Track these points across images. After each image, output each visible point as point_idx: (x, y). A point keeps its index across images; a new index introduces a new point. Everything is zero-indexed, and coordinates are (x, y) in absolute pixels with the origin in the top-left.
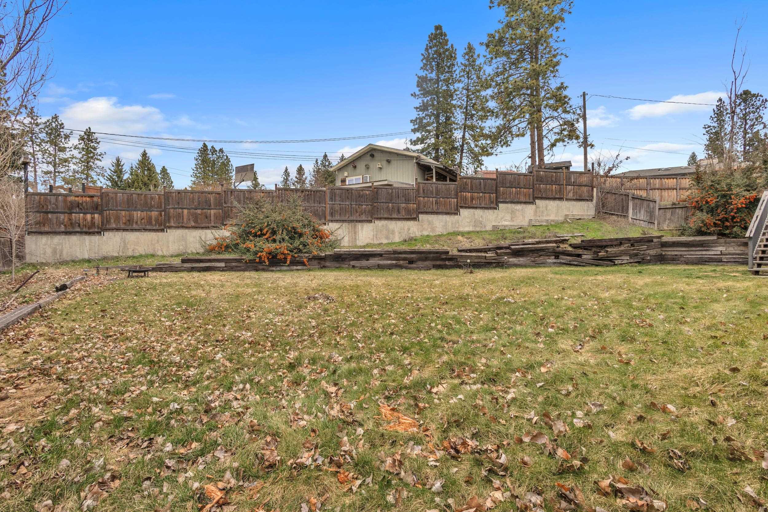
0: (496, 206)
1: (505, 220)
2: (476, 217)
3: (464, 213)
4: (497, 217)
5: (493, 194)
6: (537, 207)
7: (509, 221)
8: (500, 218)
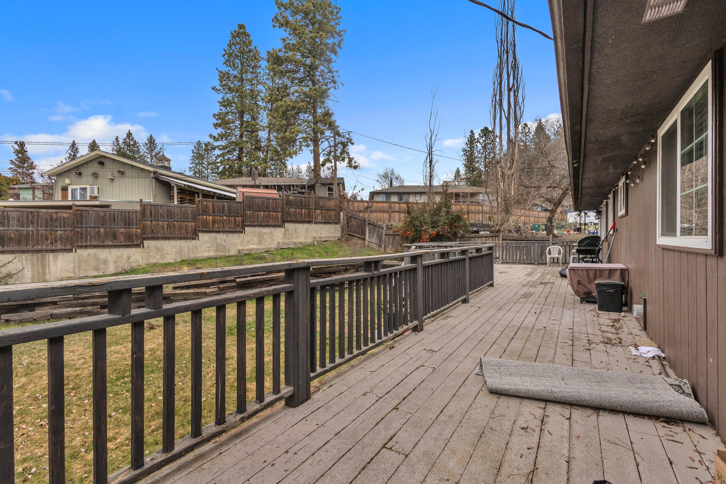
0: (242, 230)
1: (252, 244)
2: (219, 241)
3: (204, 237)
4: (242, 241)
5: (238, 217)
6: (286, 230)
7: (257, 244)
8: (246, 241)
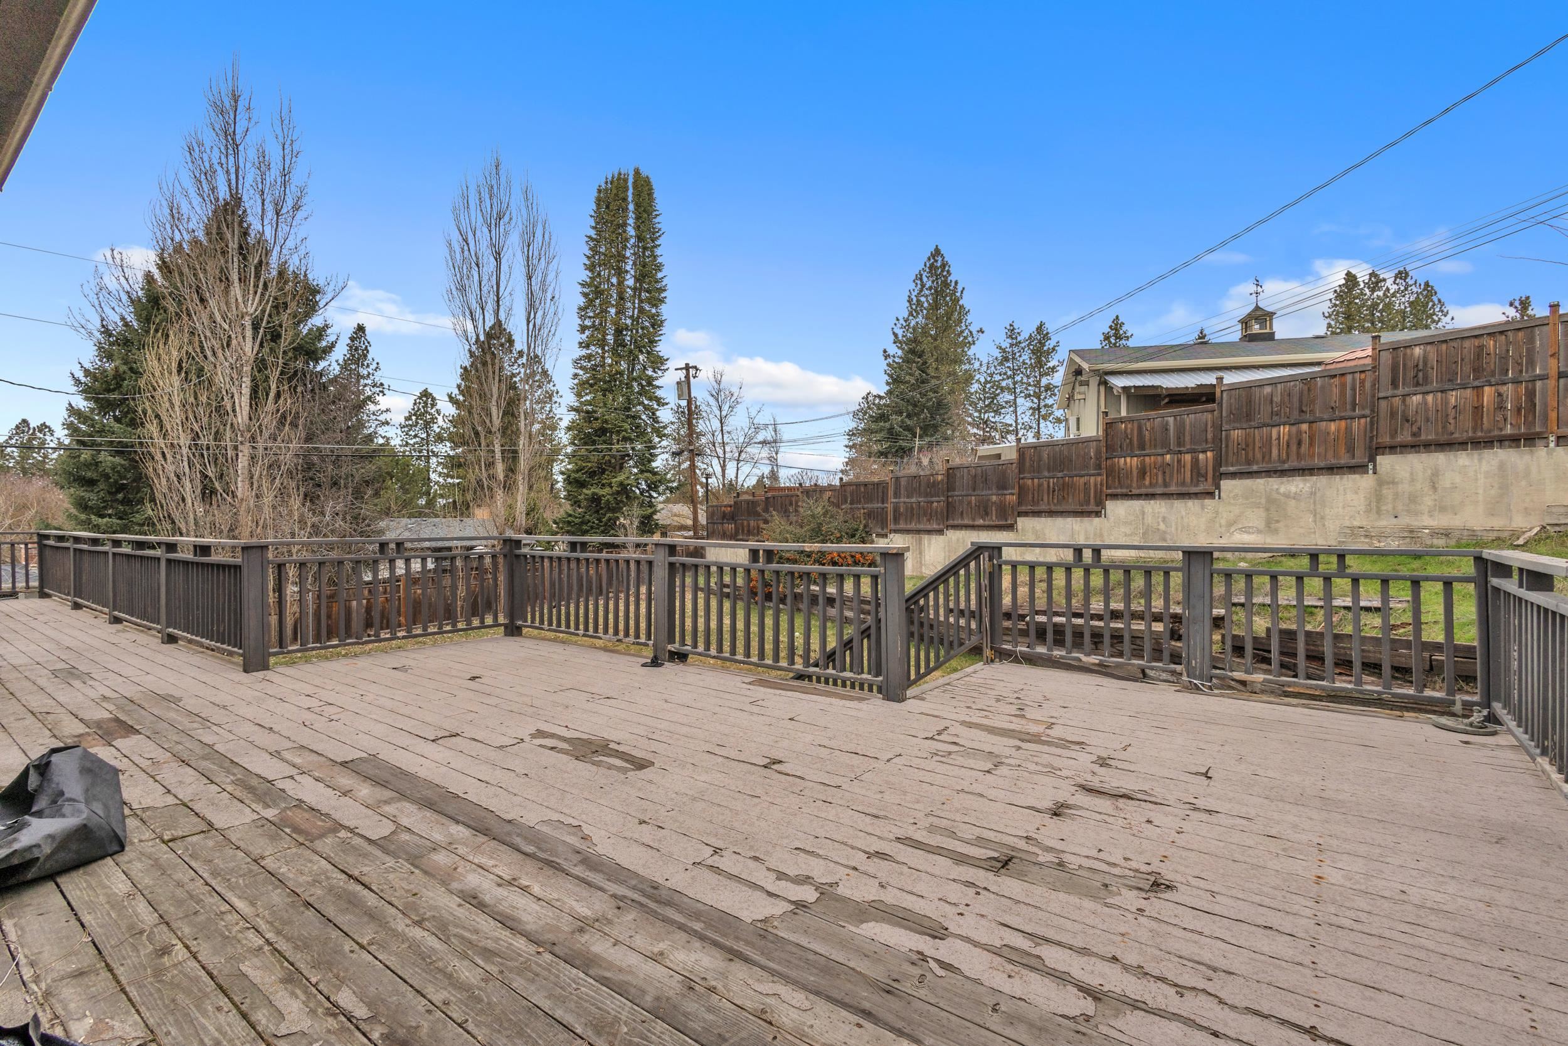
0: (1211, 488)
1: (1245, 530)
2: (1149, 520)
3: (1117, 509)
4: (1212, 521)
5: (1204, 452)
6: (1381, 483)
7: (1259, 531)
8: (1223, 522)
